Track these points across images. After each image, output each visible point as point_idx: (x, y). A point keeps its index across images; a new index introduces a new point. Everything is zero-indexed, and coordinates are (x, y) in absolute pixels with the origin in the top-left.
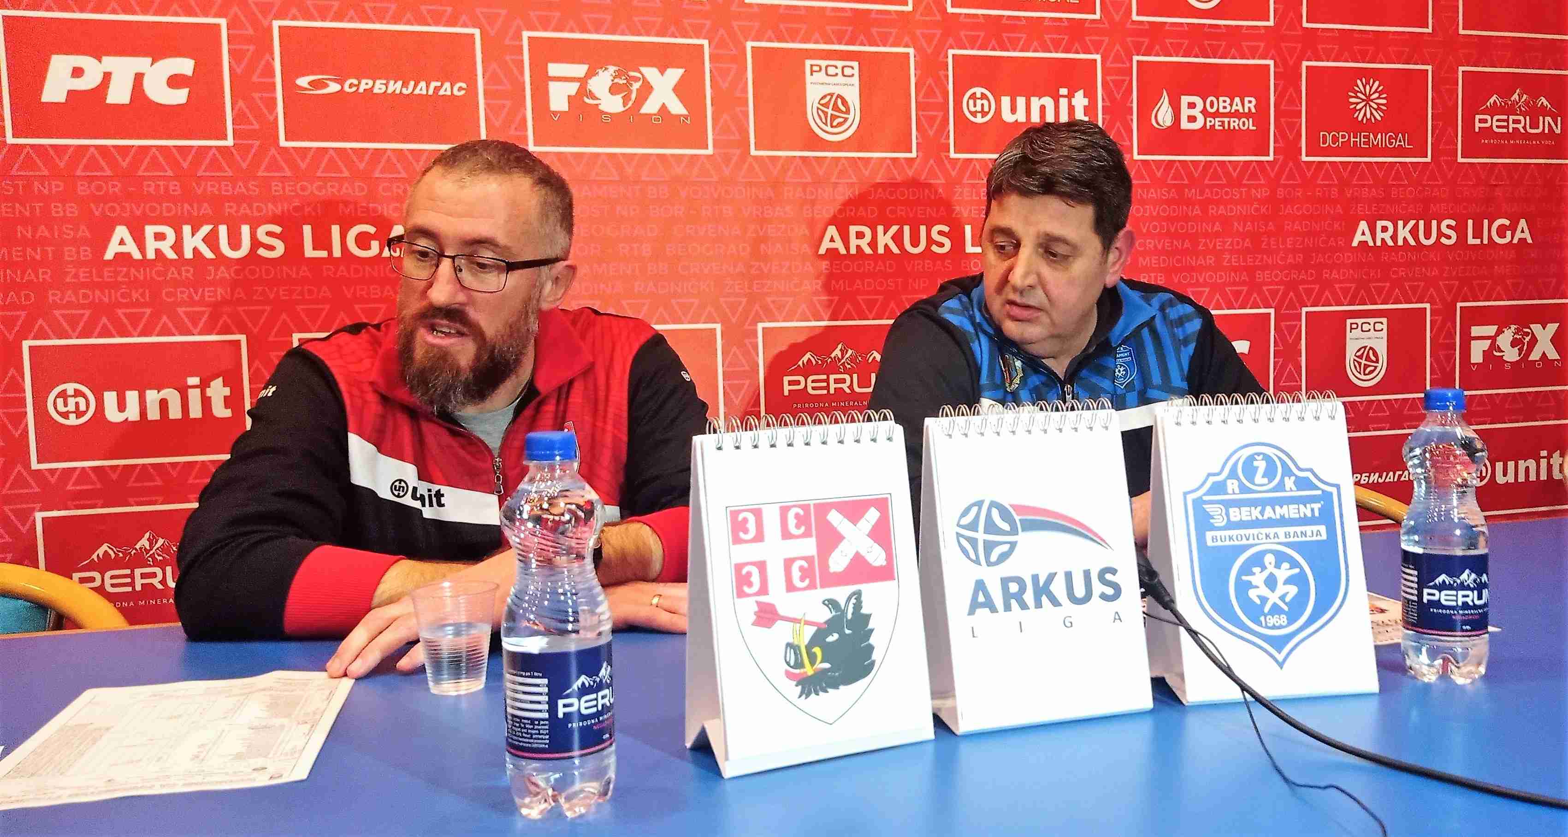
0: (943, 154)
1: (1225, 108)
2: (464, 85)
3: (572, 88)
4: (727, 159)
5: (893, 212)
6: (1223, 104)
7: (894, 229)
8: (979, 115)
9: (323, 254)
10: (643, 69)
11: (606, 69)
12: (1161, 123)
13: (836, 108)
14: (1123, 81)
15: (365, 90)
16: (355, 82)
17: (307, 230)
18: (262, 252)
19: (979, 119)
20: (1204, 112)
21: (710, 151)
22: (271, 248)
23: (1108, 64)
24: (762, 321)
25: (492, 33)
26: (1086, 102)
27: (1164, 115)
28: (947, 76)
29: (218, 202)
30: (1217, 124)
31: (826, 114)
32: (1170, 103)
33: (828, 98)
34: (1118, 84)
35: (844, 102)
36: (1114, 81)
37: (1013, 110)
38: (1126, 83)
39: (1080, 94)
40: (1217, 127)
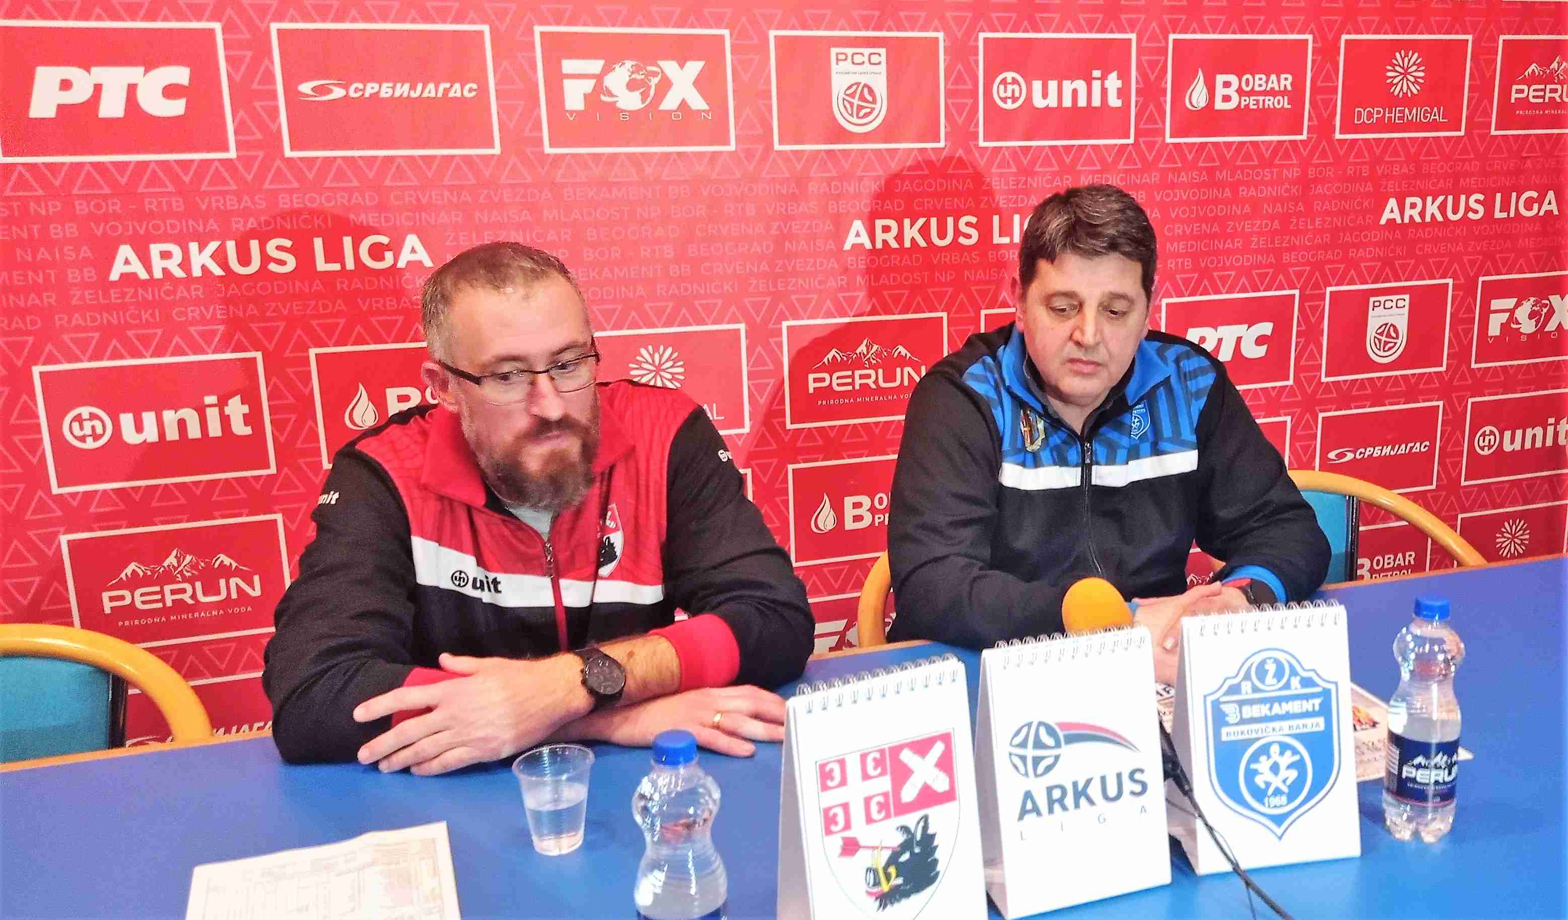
0: (971, 143)
1: (1260, 85)
2: (475, 86)
3: (588, 85)
4: (749, 154)
5: (921, 204)
6: (1258, 81)
7: (921, 221)
8: (1009, 101)
9: (336, 267)
10: (661, 63)
11: (623, 64)
12: (1195, 105)
13: (862, 98)
14: (1158, 62)
15: (371, 95)
16: (361, 86)
17: (318, 243)
18: (273, 267)
19: (1009, 105)
20: (1240, 91)
21: (732, 147)
22: (282, 263)
23: (1144, 44)
24: (787, 319)
25: (503, 28)
26: (1119, 84)
27: (1198, 96)
28: (977, 62)
29: (224, 216)
30: (1252, 102)
31: (851, 104)
32: (1206, 82)
33: (854, 87)
34: (1153, 65)
35: (871, 91)
36: (1149, 62)
37: (1045, 95)
38: (1162, 61)
39: (1113, 76)
40: (1252, 107)
